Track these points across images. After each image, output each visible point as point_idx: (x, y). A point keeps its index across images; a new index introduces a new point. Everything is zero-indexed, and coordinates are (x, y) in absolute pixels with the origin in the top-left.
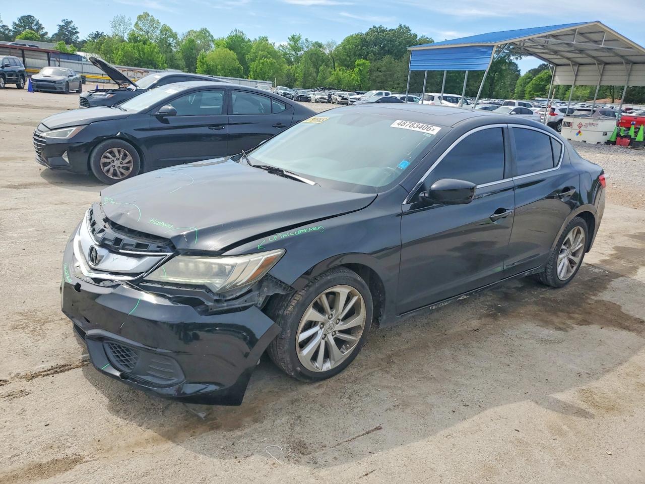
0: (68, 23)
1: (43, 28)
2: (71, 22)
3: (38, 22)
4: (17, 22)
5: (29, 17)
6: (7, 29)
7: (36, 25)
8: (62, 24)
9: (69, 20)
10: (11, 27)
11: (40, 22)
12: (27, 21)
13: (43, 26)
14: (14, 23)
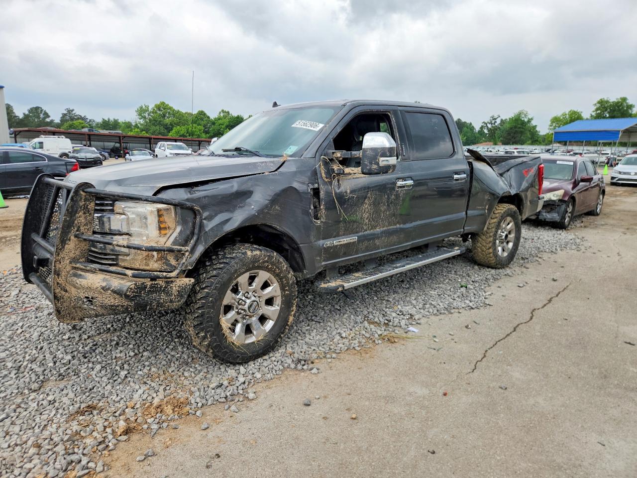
0: (70, 111)
1: (49, 117)
2: (73, 110)
3: (45, 111)
4: (27, 113)
5: (37, 108)
7: (44, 114)
8: (65, 112)
9: (71, 109)
11: (47, 111)
12: (36, 111)
13: (50, 114)
14: (24, 114)
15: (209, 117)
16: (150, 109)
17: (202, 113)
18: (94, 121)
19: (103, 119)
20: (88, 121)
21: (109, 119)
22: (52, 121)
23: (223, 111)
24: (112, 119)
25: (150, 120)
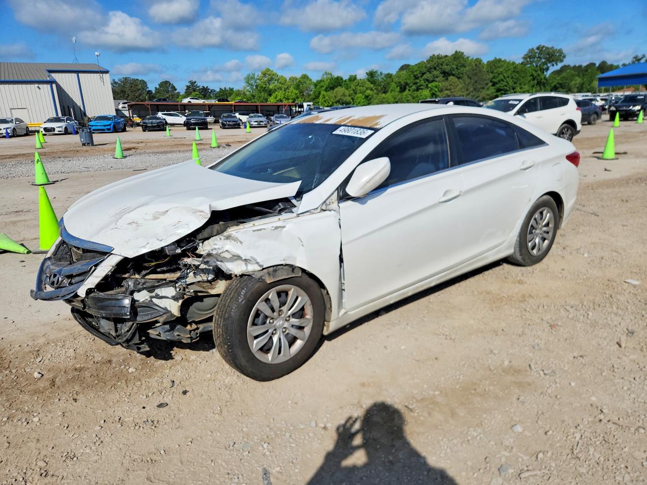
0: (193, 83)
2: (195, 82)
4: (158, 87)
5: (166, 82)
6: (152, 93)
7: (171, 88)
8: (189, 84)
9: (194, 81)
10: (154, 92)
11: (174, 85)
12: (165, 84)
13: (176, 88)
14: (156, 88)
15: (311, 80)
16: (256, 77)
17: (305, 77)
18: (215, 91)
19: (221, 89)
20: (210, 91)
21: (225, 88)
22: (179, 93)
23: (326, 73)
24: (227, 88)
25: (257, 86)
